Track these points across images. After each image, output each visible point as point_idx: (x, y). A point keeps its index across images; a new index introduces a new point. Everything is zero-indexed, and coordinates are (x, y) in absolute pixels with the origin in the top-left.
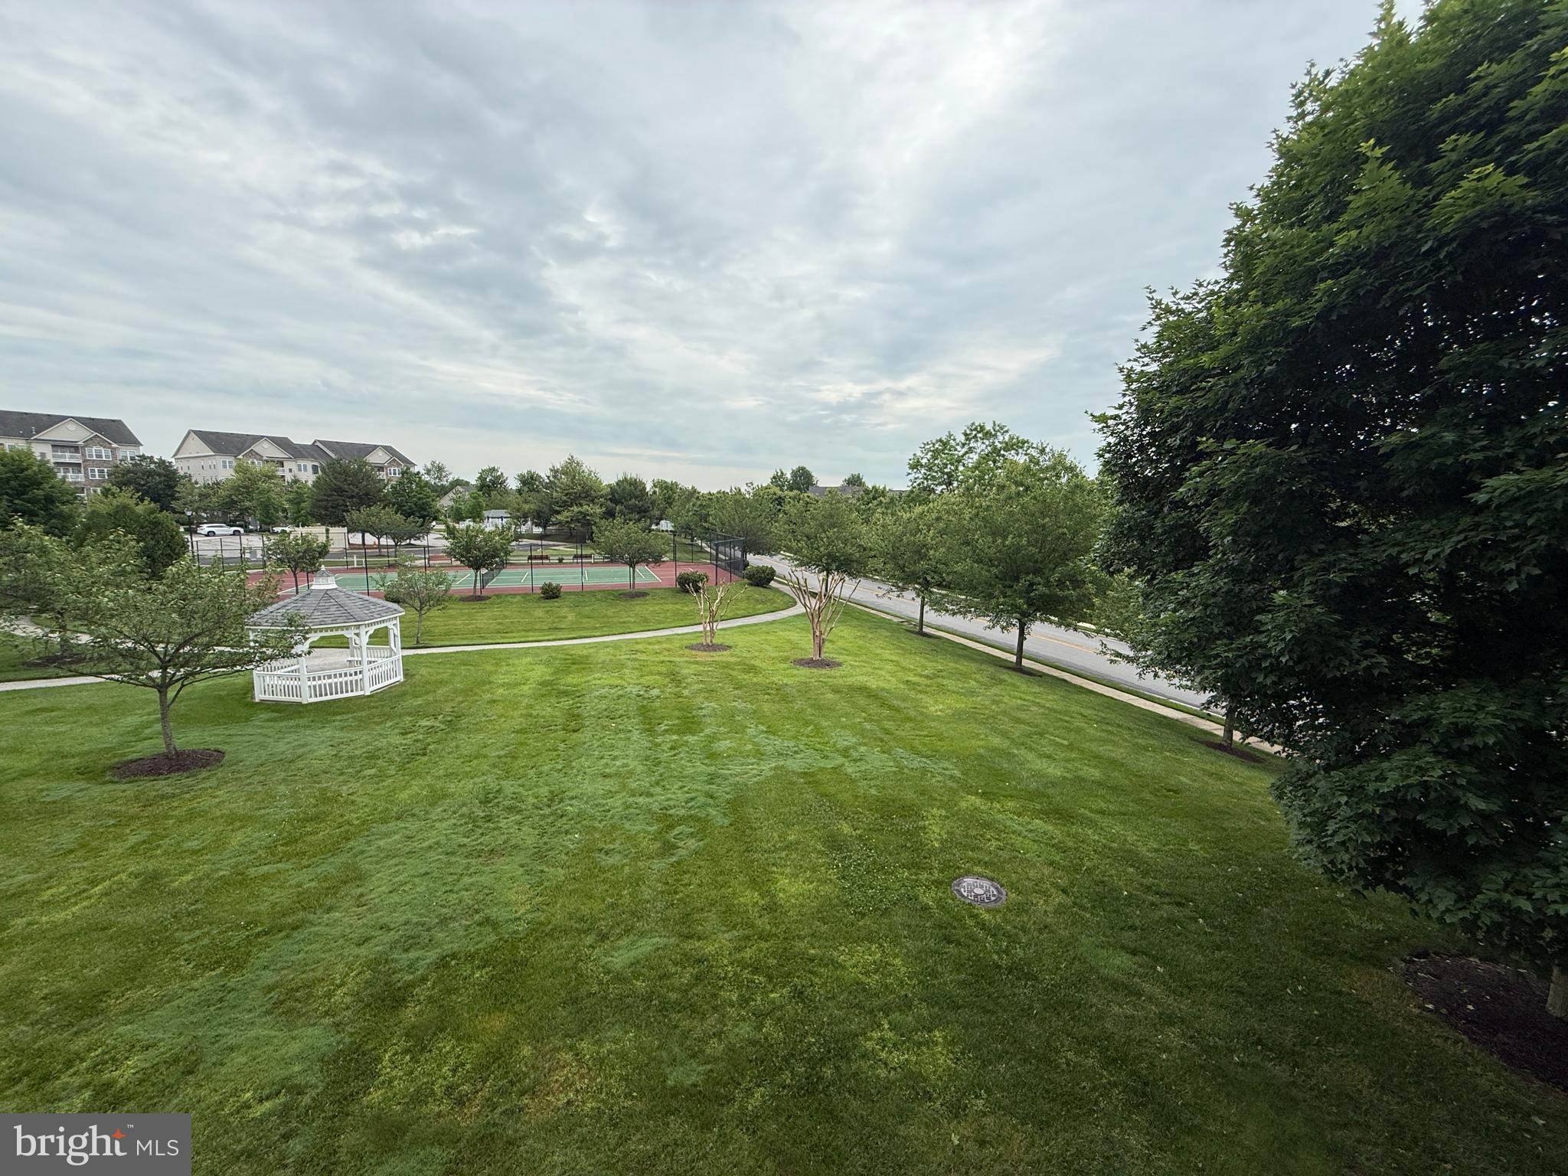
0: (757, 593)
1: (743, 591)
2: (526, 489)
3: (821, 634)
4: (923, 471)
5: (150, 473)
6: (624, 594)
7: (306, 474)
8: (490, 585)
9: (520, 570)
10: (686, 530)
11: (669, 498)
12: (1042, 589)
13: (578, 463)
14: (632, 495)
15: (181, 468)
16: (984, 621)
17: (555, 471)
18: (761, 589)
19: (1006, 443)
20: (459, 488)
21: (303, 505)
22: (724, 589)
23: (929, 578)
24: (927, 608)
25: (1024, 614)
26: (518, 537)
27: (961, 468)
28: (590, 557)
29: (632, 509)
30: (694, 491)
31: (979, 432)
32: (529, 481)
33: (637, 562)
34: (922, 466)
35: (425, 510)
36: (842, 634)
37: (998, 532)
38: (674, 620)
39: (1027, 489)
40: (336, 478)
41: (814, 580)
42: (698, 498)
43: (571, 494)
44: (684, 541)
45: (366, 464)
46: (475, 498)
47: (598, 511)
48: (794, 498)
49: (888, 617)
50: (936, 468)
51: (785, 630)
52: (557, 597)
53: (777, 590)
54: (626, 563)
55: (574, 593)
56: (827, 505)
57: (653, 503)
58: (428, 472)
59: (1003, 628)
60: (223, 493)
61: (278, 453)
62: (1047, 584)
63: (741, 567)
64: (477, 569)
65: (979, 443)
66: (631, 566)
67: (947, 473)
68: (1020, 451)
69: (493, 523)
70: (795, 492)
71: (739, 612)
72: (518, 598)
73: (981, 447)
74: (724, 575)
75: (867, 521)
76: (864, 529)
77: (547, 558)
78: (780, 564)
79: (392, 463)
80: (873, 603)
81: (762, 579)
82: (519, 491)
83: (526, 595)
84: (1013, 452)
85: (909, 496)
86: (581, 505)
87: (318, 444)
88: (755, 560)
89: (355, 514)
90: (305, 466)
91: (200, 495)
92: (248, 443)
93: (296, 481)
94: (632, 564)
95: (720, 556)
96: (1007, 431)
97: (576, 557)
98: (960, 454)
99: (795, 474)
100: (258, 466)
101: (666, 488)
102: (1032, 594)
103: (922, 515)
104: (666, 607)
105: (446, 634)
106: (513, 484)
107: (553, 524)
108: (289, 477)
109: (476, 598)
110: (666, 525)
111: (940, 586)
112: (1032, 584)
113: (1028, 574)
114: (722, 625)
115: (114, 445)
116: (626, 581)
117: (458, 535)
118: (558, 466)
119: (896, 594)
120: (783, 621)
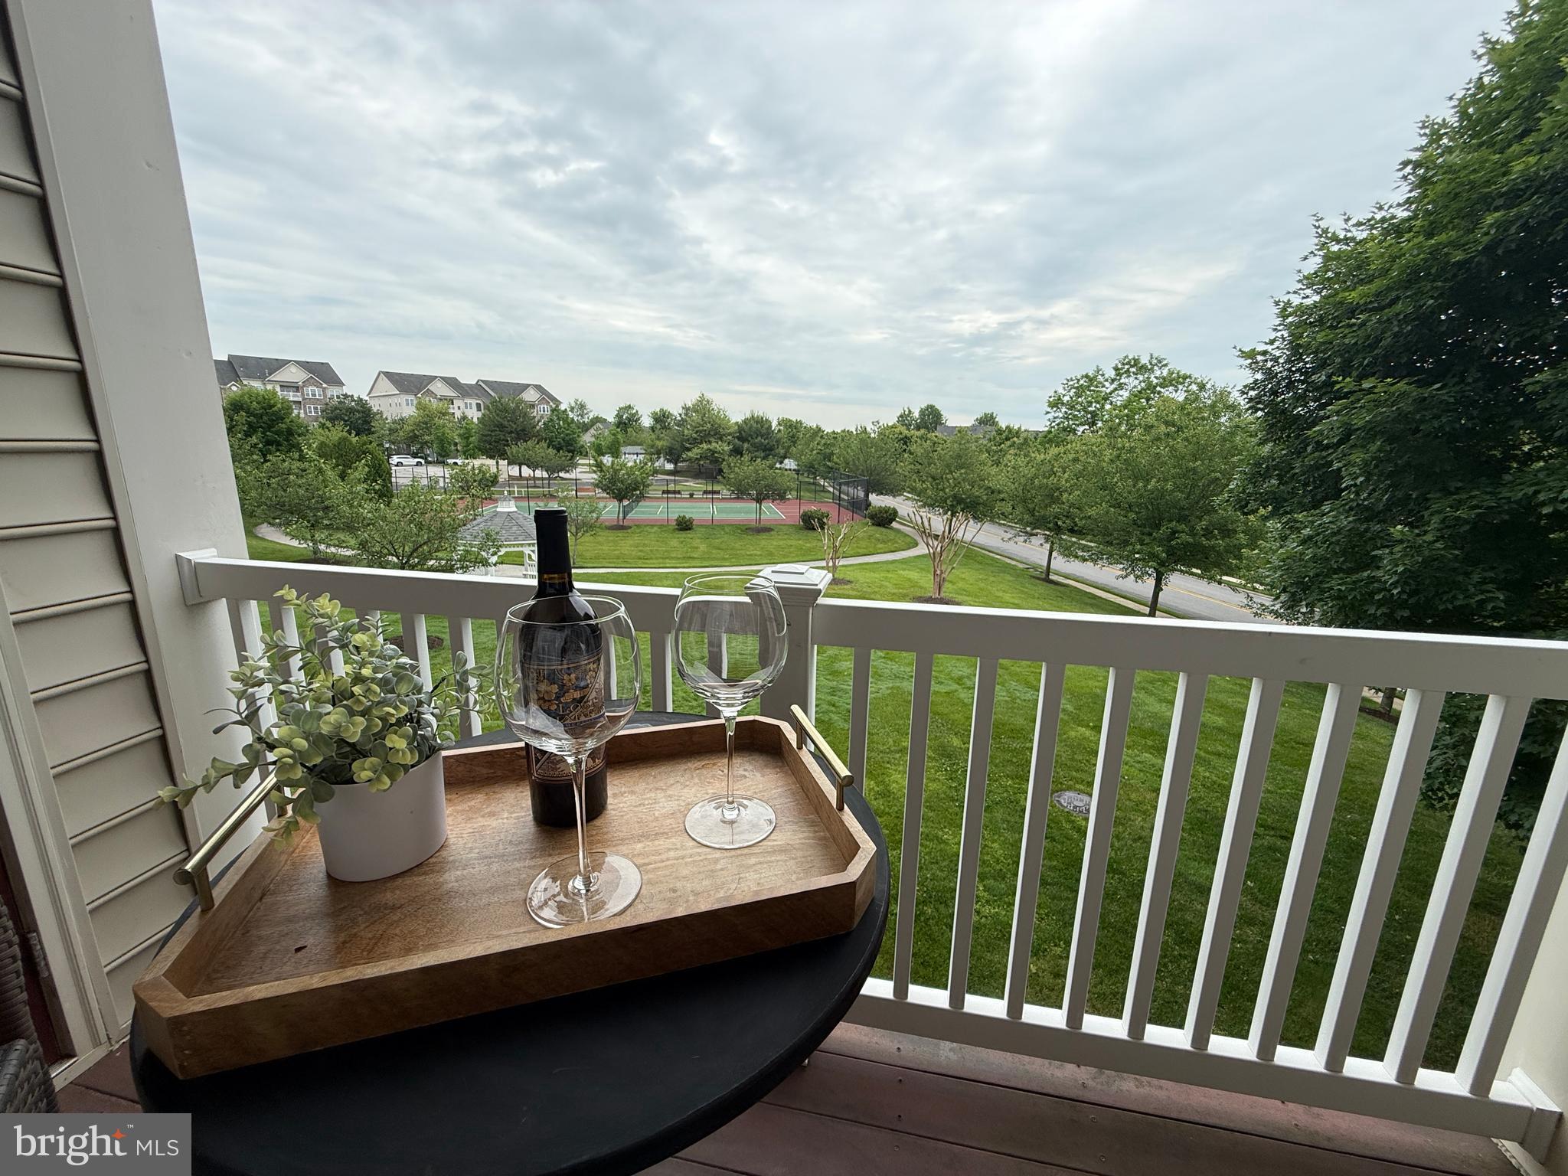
0: (879, 532)
1: (866, 530)
2: (658, 426)
3: (942, 572)
4: (1064, 409)
5: (351, 410)
6: (749, 528)
7: (471, 411)
8: (629, 516)
9: (655, 504)
10: (810, 469)
11: (793, 437)
12: (1185, 538)
13: (708, 401)
14: (758, 433)
15: (375, 406)
16: (1116, 570)
17: (687, 409)
18: (883, 529)
19: (1164, 379)
20: (598, 424)
21: (471, 439)
22: (846, 526)
23: (1060, 523)
24: (1054, 554)
25: (1162, 564)
26: (656, 472)
27: (1108, 407)
28: (718, 492)
29: (759, 447)
30: (819, 430)
31: (1134, 366)
32: (661, 419)
33: (764, 499)
34: (1063, 404)
35: (571, 445)
36: (963, 576)
37: (1139, 475)
38: (797, 556)
39: (1180, 429)
40: (498, 415)
41: (938, 522)
42: (822, 437)
43: (701, 432)
44: (807, 480)
45: (522, 401)
46: (614, 435)
47: (726, 448)
48: (921, 438)
49: (1014, 563)
50: (1078, 407)
51: (904, 570)
52: (690, 529)
53: (898, 531)
54: (754, 499)
55: (706, 527)
56: (956, 445)
57: (778, 441)
58: (572, 409)
59: (1137, 577)
60: (408, 428)
61: (449, 392)
62: (1192, 532)
63: (863, 507)
64: (620, 500)
65: (1131, 379)
66: (757, 502)
67: (1091, 412)
68: (1180, 387)
69: (632, 458)
70: (923, 431)
71: (859, 550)
72: (655, 528)
73: (1133, 383)
74: (847, 515)
75: (998, 463)
76: (994, 470)
77: (679, 492)
78: (903, 505)
79: (542, 401)
80: (998, 548)
81: (885, 519)
82: (653, 429)
83: (662, 526)
84: (1171, 388)
85: (1046, 437)
86: (710, 442)
87: (480, 383)
88: (877, 500)
89: (515, 449)
90: (470, 404)
91: (390, 430)
92: (425, 383)
93: (464, 418)
94: (759, 500)
95: (842, 496)
96: (1166, 365)
97: (705, 492)
98: (1108, 391)
99: (922, 412)
100: (435, 404)
101: (790, 426)
102: (1173, 543)
103: (1057, 457)
104: (790, 542)
105: (596, 558)
106: (647, 422)
107: (684, 461)
108: (458, 414)
109: (619, 527)
110: (790, 464)
111: (1072, 531)
112: (1174, 532)
113: (1170, 521)
114: (843, 562)
115: (325, 385)
116: (753, 516)
117: (604, 468)
118: (689, 404)
119: (1022, 539)
120: (904, 561)
